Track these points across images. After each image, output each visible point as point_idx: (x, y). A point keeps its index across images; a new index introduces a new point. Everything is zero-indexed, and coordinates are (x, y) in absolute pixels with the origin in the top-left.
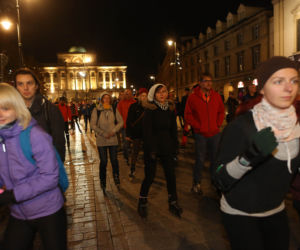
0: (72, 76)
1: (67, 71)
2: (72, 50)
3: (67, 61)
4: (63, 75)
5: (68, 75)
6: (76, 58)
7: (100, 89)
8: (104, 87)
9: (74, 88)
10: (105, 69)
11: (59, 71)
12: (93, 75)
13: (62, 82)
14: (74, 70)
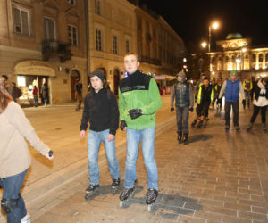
0: (227, 59)
1: (223, 55)
2: (229, 37)
3: (224, 46)
4: (220, 59)
5: (224, 59)
6: (232, 43)
7: (252, 70)
8: (257, 67)
9: (228, 69)
10: (259, 50)
11: (217, 55)
12: (247, 57)
13: (219, 65)
14: (230, 54)
